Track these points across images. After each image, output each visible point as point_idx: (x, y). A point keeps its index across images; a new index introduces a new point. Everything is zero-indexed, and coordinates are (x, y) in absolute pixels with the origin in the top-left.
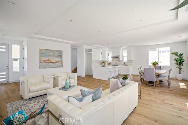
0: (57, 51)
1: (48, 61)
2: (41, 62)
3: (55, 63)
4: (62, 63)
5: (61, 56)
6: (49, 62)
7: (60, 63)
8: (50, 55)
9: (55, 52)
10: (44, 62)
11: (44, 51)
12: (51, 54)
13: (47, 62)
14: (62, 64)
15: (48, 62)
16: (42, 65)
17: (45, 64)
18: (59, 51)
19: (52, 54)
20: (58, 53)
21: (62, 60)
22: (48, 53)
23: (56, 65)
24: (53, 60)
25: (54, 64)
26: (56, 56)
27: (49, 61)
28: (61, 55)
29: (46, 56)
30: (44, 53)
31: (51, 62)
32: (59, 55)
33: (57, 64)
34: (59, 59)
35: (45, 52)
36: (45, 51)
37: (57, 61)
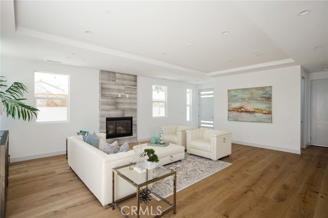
0: (257, 89)
1: (240, 108)
2: (230, 111)
4: (270, 113)
5: (269, 99)
6: (242, 111)
7: (265, 113)
8: (243, 99)
9: (254, 91)
10: (234, 111)
11: (233, 93)
12: (245, 96)
13: (238, 111)
14: (270, 115)
15: (240, 110)
16: (231, 115)
17: (235, 114)
18: (263, 88)
19: (248, 96)
20: (261, 92)
21: (270, 108)
22: (240, 95)
23: (255, 116)
24: (250, 107)
25: (252, 115)
26: (256, 100)
27: (242, 109)
28: (266, 96)
29: (237, 101)
30: (235, 96)
31: (247, 112)
32: (264, 96)
33: (257, 114)
34: (263, 106)
35: (235, 94)
36: (236, 92)
37: (258, 109)
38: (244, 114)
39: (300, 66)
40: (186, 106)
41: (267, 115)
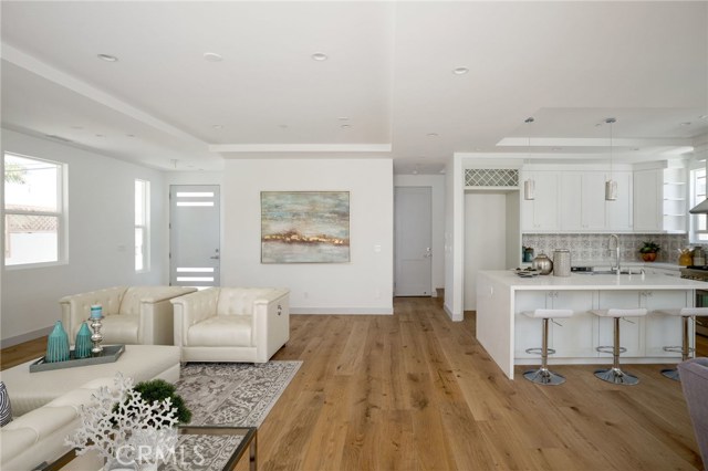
0: (324, 194)
1: (289, 234)
2: (266, 240)
3: (316, 243)
4: (346, 243)
5: (344, 216)
6: (292, 242)
7: (339, 245)
8: (296, 214)
9: (318, 198)
10: (276, 240)
11: (273, 200)
12: (298, 208)
13: (284, 241)
14: (346, 248)
15: (288, 238)
16: (268, 251)
17: (278, 246)
18: (335, 194)
19: (306, 208)
20: (330, 201)
21: (347, 233)
22: (289, 204)
23: (320, 251)
24: (309, 232)
25: (314, 249)
26: (321, 217)
27: (293, 237)
28: (342, 209)
29: (281, 218)
30: (277, 207)
31: (302, 242)
32: (337, 209)
33: (323, 247)
34: (333, 230)
35: (278, 202)
36: (278, 198)
37: (324, 237)
38: (297, 248)
39: (391, 161)
40: (133, 227)
41: (341, 248)
